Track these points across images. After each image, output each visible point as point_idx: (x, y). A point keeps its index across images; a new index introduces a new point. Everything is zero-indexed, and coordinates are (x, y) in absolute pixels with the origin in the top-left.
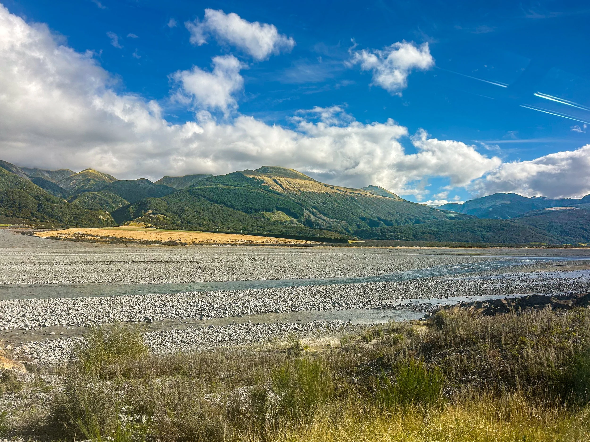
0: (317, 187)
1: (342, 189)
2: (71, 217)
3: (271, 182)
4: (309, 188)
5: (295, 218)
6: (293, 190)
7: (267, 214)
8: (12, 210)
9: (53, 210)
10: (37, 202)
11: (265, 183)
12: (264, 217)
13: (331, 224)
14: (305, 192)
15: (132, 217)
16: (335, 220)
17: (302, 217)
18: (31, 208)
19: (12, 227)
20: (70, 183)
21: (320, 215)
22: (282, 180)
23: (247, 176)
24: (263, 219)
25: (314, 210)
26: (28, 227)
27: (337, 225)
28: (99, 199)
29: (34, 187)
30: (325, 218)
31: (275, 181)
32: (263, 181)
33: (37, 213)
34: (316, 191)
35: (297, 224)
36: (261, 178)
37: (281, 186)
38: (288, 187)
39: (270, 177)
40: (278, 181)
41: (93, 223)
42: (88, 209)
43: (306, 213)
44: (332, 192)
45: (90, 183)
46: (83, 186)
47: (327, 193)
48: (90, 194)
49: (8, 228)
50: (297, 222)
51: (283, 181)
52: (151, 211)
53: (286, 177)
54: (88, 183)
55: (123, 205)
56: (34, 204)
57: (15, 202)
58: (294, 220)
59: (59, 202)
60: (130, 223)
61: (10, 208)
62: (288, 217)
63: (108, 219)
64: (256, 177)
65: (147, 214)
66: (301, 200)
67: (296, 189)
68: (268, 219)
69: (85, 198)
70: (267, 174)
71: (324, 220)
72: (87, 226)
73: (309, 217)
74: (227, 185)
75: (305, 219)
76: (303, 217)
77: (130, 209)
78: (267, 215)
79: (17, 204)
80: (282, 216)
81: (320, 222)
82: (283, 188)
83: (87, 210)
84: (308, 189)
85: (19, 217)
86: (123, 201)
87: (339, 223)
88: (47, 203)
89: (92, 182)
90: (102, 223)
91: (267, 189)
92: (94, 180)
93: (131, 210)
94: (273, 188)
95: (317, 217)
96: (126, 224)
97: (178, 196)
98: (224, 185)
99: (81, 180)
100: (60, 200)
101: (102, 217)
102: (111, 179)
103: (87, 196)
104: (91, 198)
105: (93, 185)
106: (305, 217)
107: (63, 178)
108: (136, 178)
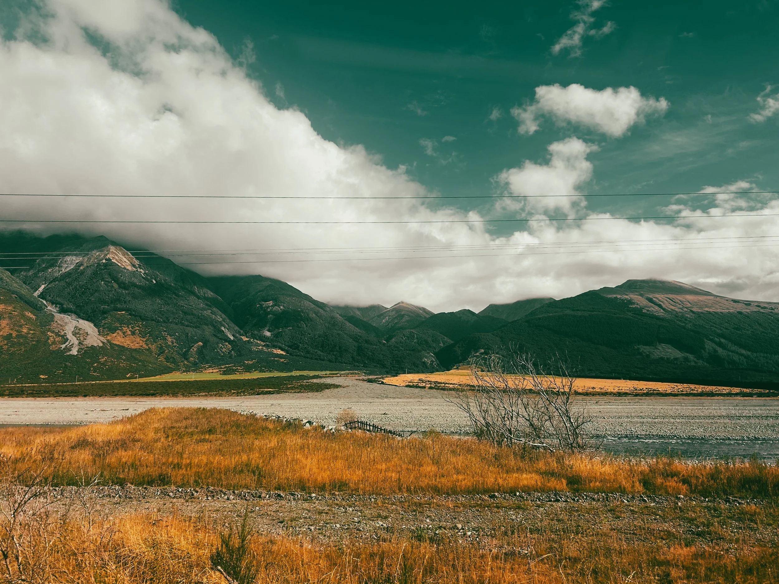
0: (721, 304)
1: (766, 306)
2: (393, 361)
3: (644, 303)
4: (706, 306)
5: (691, 353)
6: (681, 311)
7: (645, 349)
8: (333, 354)
9: (373, 353)
10: (356, 344)
11: (634, 303)
12: (640, 354)
13: (757, 361)
14: (702, 313)
15: (460, 358)
16: (762, 354)
17: (703, 352)
18: (352, 352)
19: (342, 374)
20: (382, 320)
21: (734, 348)
22: (660, 298)
23: (605, 295)
24: (639, 357)
25: (723, 340)
26: (358, 374)
27: (767, 362)
28: (417, 338)
29: (351, 327)
30: (743, 352)
31: (650, 300)
32: (630, 302)
33: (358, 358)
34: (719, 310)
35: (696, 363)
36: (627, 297)
37: (660, 306)
38: (673, 308)
39: (642, 295)
40: (654, 299)
41: (417, 367)
42: (410, 350)
43: (709, 345)
44: (748, 311)
45: (404, 320)
46: (396, 323)
47: (740, 313)
48: (407, 332)
49: (339, 375)
50: (695, 360)
51: (662, 300)
52: (483, 351)
53: (666, 294)
54: (401, 319)
55: (444, 344)
56: (353, 347)
57: (336, 346)
58: (691, 357)
59: (378, 344)
60: (459, 366)
61: (332, 353)
62: (679, 352)
63: (433, 362)
64: (619, 296)
65: (478, 354)
66: (696, 325)
67: (686, 310)
68: (648, 356)
69: (402, 338)
70: (636, 291)
71: (742, 355)
72: (412, 371)
73: (715, 351)
74: (578, 310)
75: (709, 353)
76: (705, 351)
77: (456, 349)
78: (645, 351)
79: (337, 348)
80: (670, 350)
81: (736, 358)
82: (664, 309)
83: (410, 352)
84: (707, 309)
85: (342, 363)
86: (444, 338)
87: (770, 360)
88: (366, 345)
89: (406, 318)
90: (427, 367)
91: (638, 312)
92: (407, 315)
93: (458, 350)
94: (648, 311)
95: (729, 351)
96: (455, 367)
97: (514, 329)
98: (573, 310)
99: (394, 317)
100: (379, 341)
101: (426, 360)
102: (427, 313)
103: (404, 335)
104: (408, 337)
105: (408, 321)
106: (708, 351)
107: (374, 315)
108: (455, 309)
